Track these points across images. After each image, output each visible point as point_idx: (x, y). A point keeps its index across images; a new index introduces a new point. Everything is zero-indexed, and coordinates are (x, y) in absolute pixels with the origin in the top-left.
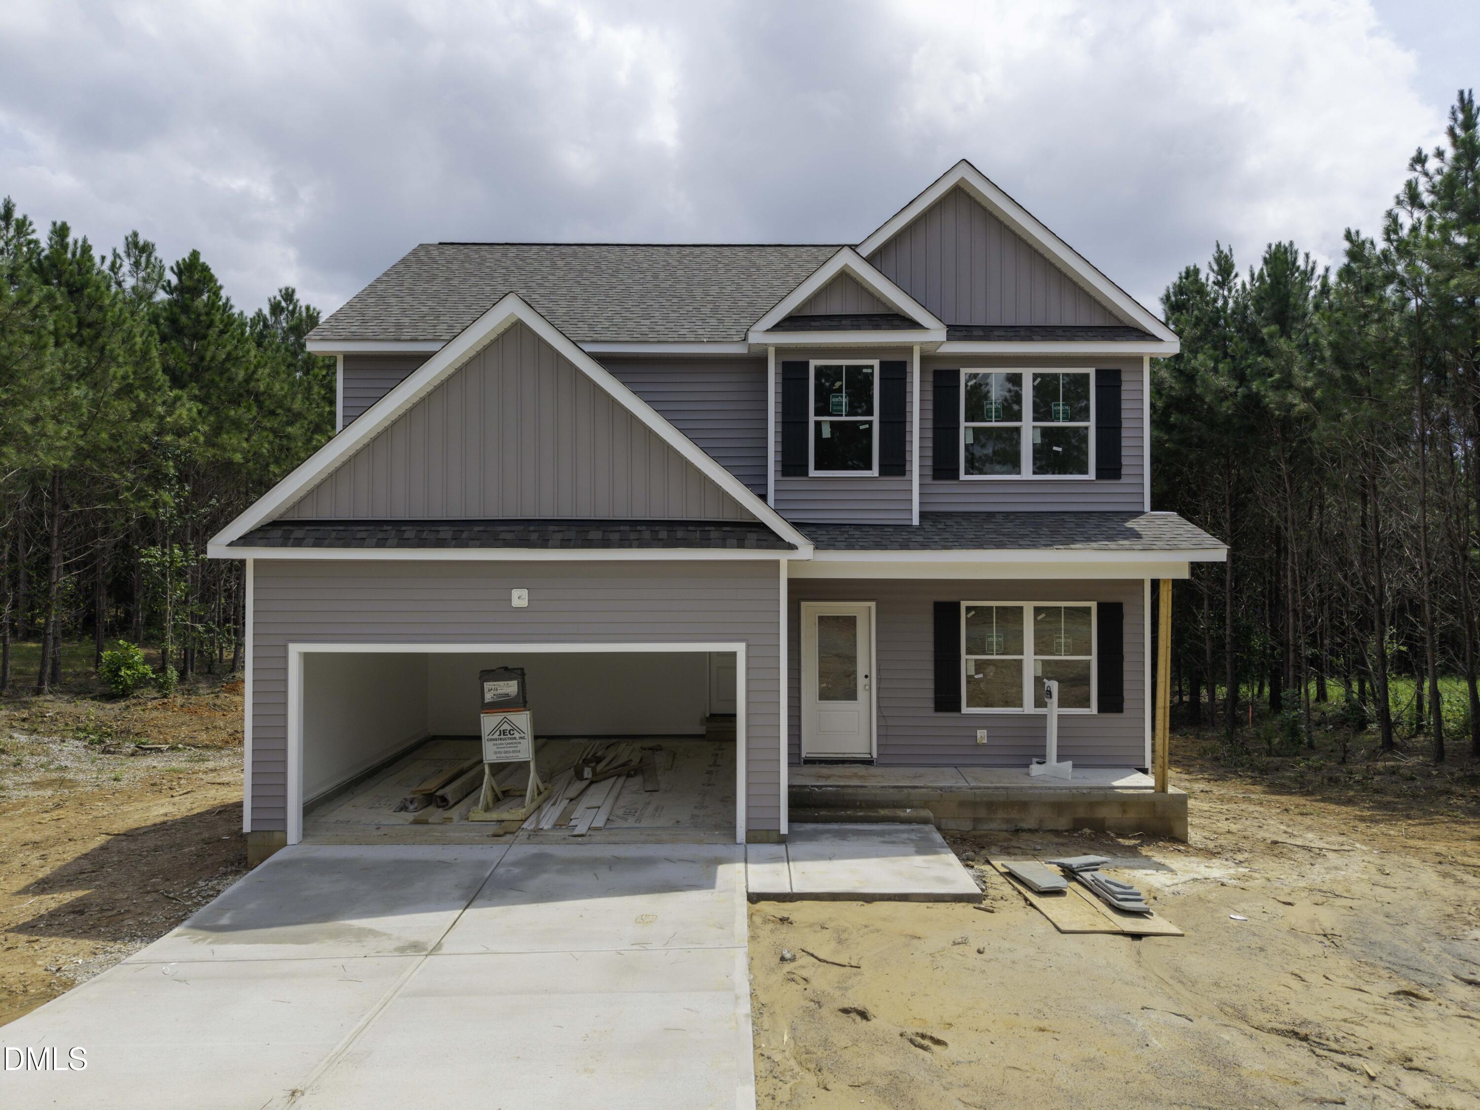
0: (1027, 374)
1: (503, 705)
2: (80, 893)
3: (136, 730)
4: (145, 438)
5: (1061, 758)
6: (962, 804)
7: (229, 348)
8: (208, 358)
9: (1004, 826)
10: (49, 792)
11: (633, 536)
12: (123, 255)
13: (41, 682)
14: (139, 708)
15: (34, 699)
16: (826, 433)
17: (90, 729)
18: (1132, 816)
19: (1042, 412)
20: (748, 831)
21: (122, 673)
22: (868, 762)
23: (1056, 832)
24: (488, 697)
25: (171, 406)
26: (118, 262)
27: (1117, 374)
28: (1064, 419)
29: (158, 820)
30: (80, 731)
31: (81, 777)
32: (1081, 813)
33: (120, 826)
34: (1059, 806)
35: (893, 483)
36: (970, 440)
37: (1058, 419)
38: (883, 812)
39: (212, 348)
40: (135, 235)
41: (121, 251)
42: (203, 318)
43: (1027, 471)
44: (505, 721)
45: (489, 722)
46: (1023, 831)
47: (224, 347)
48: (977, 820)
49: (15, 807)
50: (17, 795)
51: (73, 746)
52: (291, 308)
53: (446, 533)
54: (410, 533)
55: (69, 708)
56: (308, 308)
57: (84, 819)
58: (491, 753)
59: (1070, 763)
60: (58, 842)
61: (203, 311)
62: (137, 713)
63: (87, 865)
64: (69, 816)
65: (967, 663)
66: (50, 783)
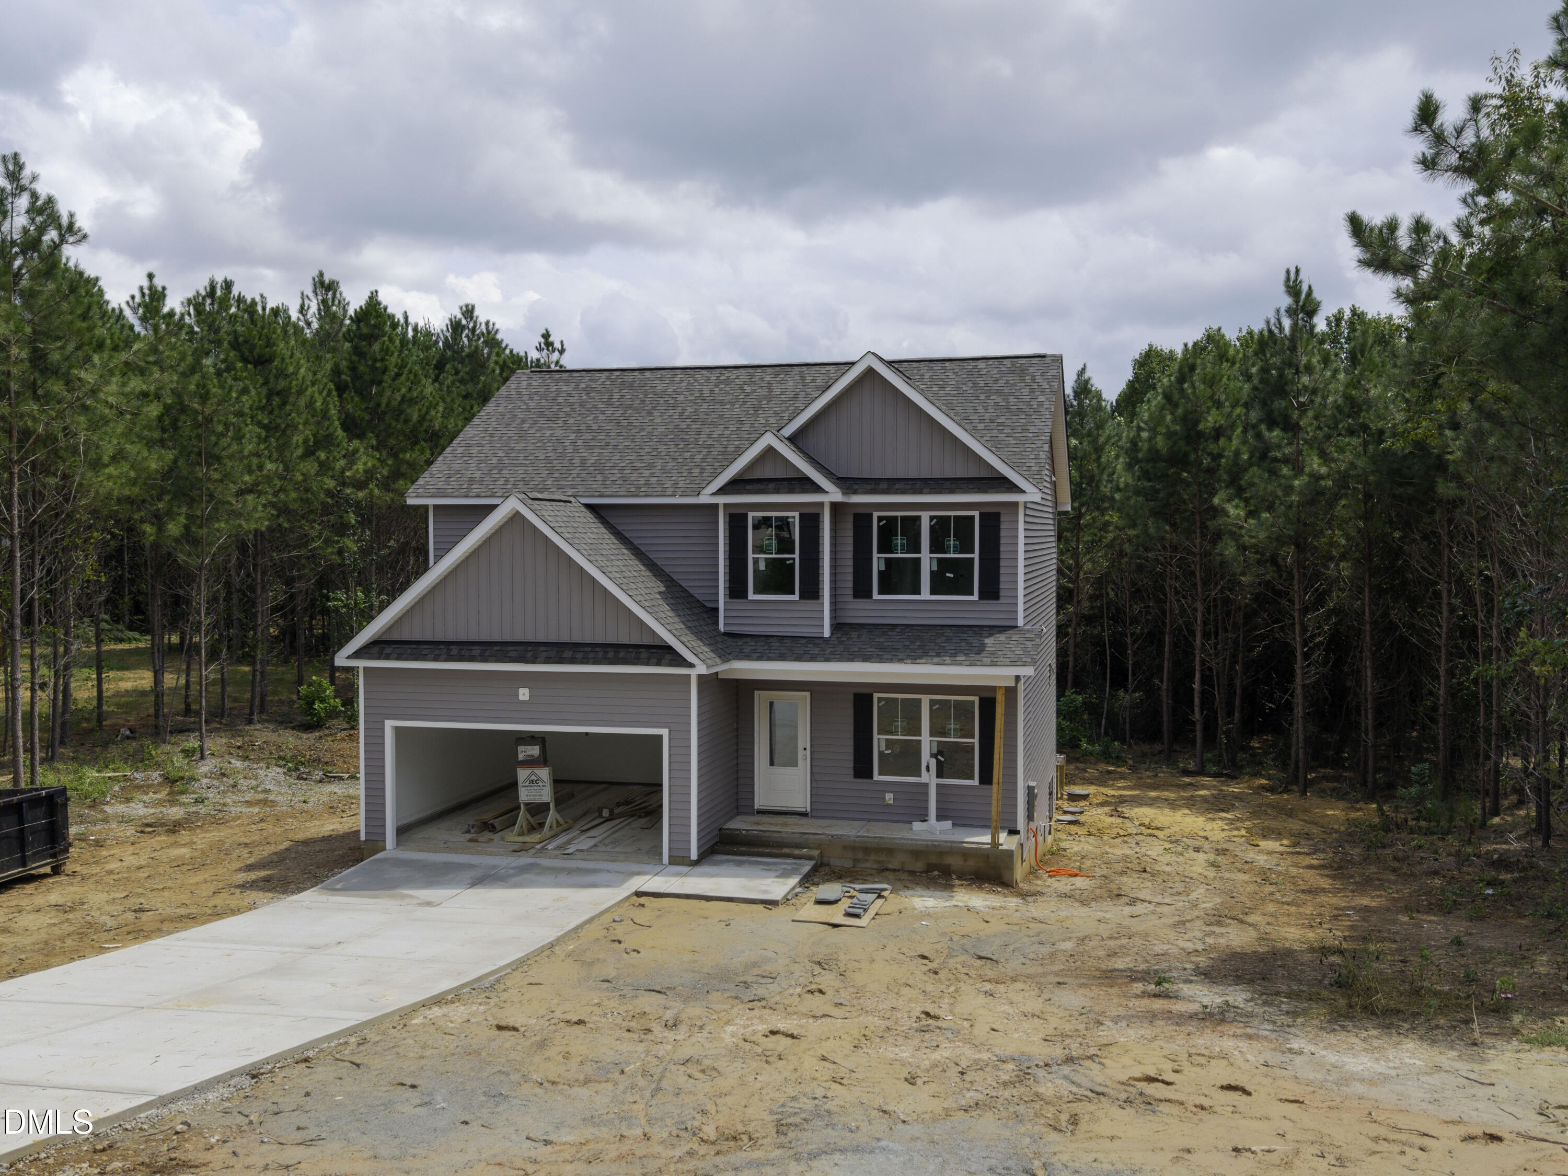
0: (925, 516)
1: (530, 763)
2: (269, 872)
3: (326, 760)
4: (329, 493)
5: (939, 818)
6: (845, 848)
7: (403, 390)
8: (383, 405)
9: (876, 866)
10: (256, 810)
11: (591, 655)
12: (311, 295)
13: (251, 713)
14: (330, 739)
15: (247, 727)
16: (762, 566)
17: (288, 757)
18: (971, 864)
19: (937, 546)
20: (670, 857)
21: (316, 707)
22: (804, 815)
23: (912, 873)
24: (521, 757)
25: (351, 457)
26: (307, 302)
27: (997, 516)
28: (955, 552)
29: (326, 834)
30: (281, 760)
31: (280, 798)
32: (934, 860)
33: (301, 836)
34: (917, 853)
35: (809, 605)
36: (883, 568)
37: (949, 552)
38: (785, 851)
39: (388, 393)
40: (321, 274)
41: (309, 291)
42: (378, 365)
43: (925, 594)
44: (533, 773)
45: (523, 774)
46: (888, 870)
47: (399, 390)
48: (856, 861)
49: (234, 819)
50: (235, 810)
51: (276, 772)
52: (471, 325)
53: (476, 651)
54: (455, 651)
55: (273, 737)
56: (487, 323)
57: (279, 830)
58: (525, 795)
59: (950, 823)
60: (260, 844)
61: (379, 357)
62: (327, 743)
63: (275, 858)
64: (269, 827)
65: (879, 741)
66: (258, 802)
